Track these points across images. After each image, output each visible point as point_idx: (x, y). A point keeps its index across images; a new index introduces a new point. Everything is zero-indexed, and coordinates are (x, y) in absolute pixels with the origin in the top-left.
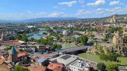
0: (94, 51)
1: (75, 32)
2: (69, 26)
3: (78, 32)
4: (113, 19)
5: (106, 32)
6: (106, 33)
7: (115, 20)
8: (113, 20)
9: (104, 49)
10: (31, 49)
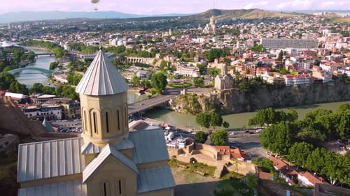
0: (181, 106)
1: (131, 58)
2: (113, 43)
3: (139, 59)
4: (211, 23)
5: (199, 61)
6: (200, 63)
7: (213, 27)
8: (210, 26)
9: (199, 100)
10: (52, 113)
